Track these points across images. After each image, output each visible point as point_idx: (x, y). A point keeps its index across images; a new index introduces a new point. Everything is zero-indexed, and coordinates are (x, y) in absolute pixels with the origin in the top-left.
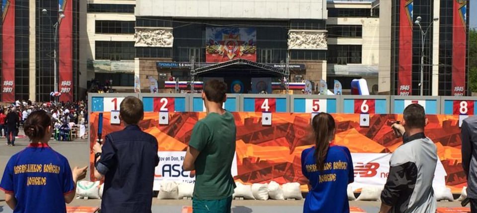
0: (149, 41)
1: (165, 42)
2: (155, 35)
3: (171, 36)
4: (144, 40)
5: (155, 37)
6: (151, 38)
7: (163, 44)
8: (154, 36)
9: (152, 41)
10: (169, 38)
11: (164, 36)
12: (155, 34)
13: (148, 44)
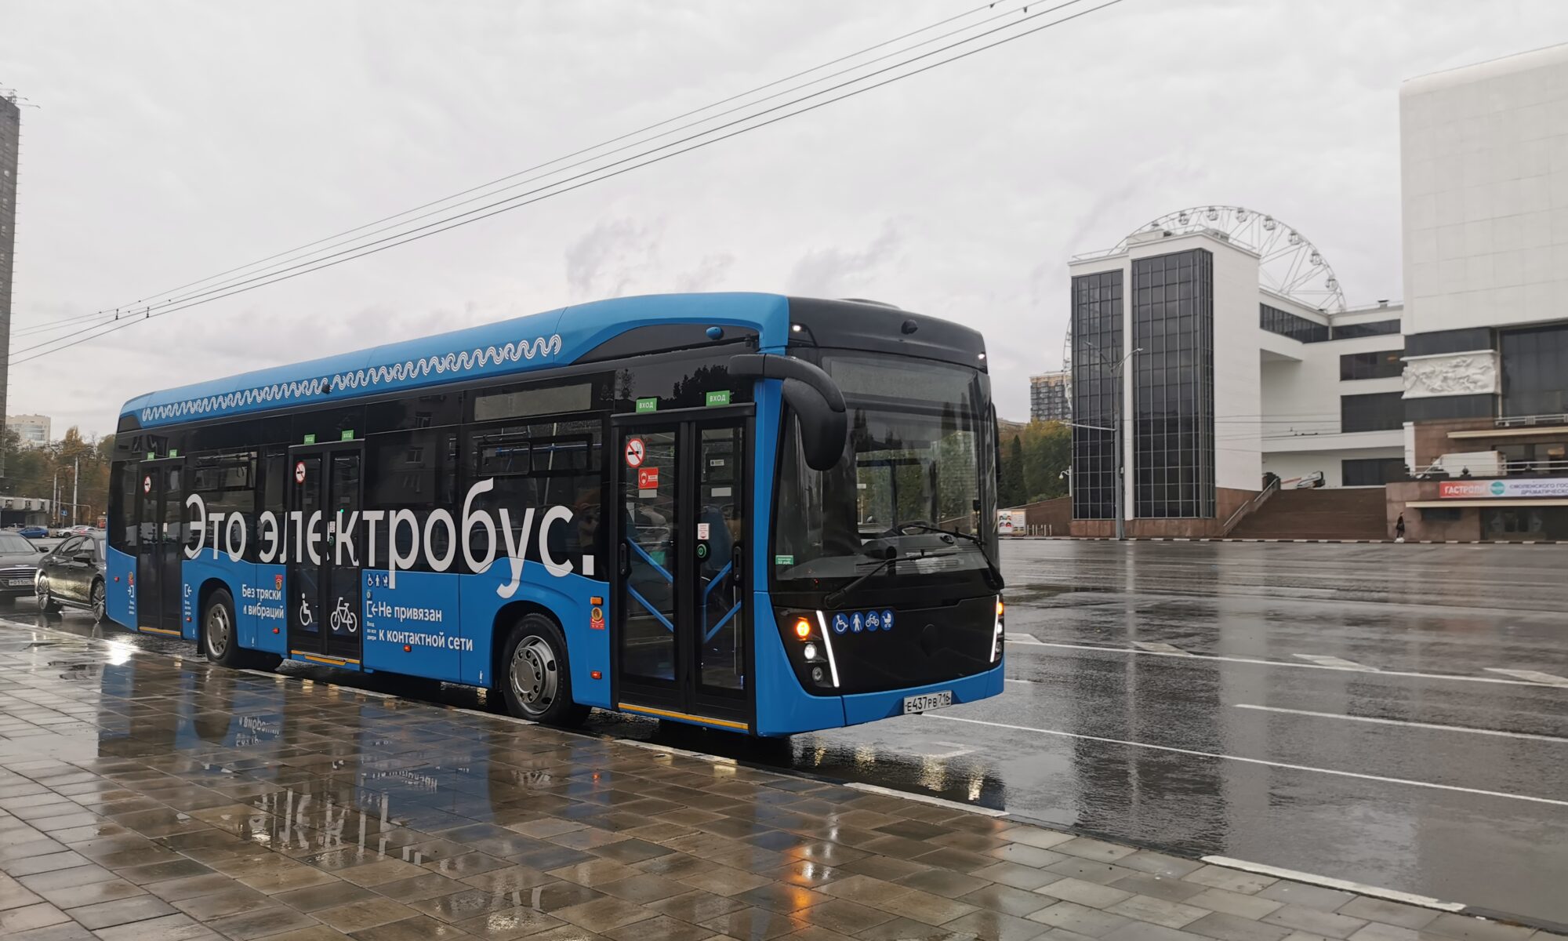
0: (1437, 383)
1: (1475, 382)
2: (1450, 370)
3: (1489, 368)
4: (1424, 383)
5: (1450, 375)
6: (1441, 377)
7: (1468, 388)
8: (1447, 372)
9: (1444, 384)
10: (1482, 374)
11: (1471, 371)
12: (1451, 367)
13: (1433, 390)
